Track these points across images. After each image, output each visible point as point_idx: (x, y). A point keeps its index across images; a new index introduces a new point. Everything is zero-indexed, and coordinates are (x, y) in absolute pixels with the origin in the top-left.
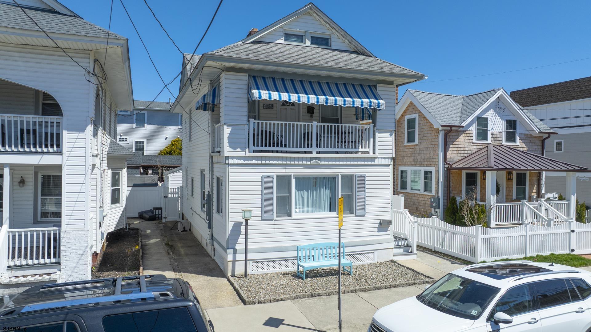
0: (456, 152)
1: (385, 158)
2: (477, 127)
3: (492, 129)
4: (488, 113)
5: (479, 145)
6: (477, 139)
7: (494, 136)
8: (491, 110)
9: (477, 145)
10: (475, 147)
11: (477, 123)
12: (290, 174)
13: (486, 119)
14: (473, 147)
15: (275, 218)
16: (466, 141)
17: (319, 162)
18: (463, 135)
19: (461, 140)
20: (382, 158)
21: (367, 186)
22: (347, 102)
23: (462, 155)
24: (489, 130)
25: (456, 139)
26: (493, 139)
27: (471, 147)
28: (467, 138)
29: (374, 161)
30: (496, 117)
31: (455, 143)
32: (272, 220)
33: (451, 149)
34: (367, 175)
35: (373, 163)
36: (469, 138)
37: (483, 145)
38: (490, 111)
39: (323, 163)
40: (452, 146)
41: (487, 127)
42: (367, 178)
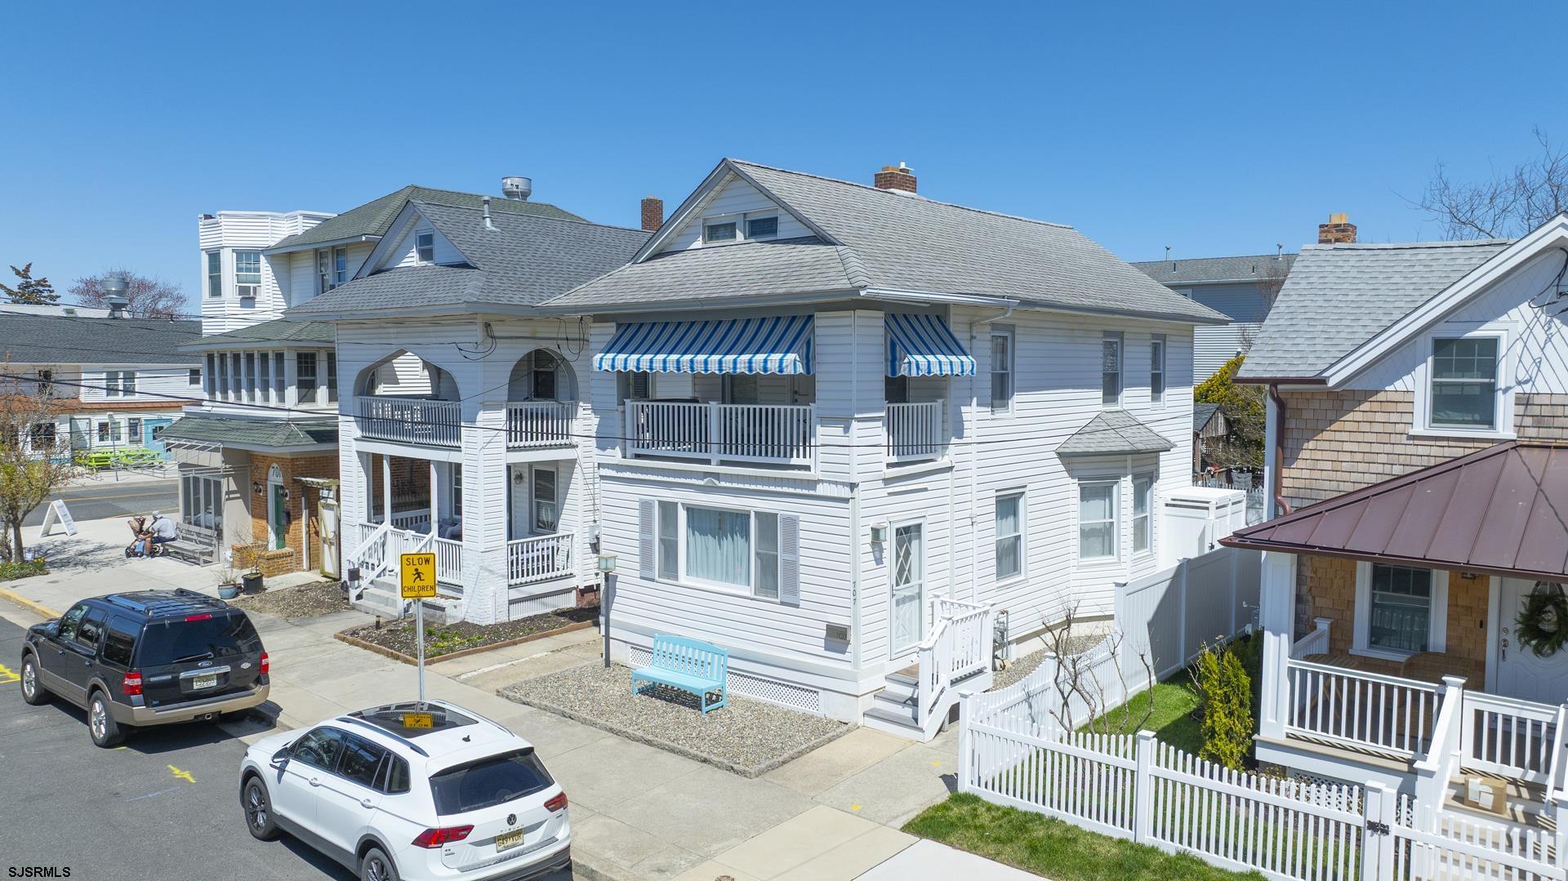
0: (1328, 465)
1: (836, 483)
2: (1435, 376)
3: (1526, 382)
4: (1504, 318)
5: (1445, 443)
6: (1435, 421)
7: (1536, 410)
8: (1524, 306)
9: (1433, 443)
10: (1421, 450)
11: (1436, 363)
12: (676, 500)
13: (1491, 344)
14: (1411, 450)
15: (657, 578)
16: (1378, 428)
17: (716, 482)
18: (1365, 406)
19: (1349, 426)
20: (830, 482)
21: (802, 543)
22: (724, 365)
23: (1354, 477)
24: (1502, 383)
25: (1332, 422)
26: (1528, 421)
27: (1399, 449)
28: (1380, 417)
29: (815, 489)
30: (1554, 330)
31: (1326, 435)
32: (653, 580)
33: (1304, 454)
34: (802, 517)
35: (812, 492)
36: (1394, 418)
37: (1471, 445)
38: (1513, 313)
39: (723, 484)
40: (1311, 445)
41: (1493, 374)
42: (802, 525)
